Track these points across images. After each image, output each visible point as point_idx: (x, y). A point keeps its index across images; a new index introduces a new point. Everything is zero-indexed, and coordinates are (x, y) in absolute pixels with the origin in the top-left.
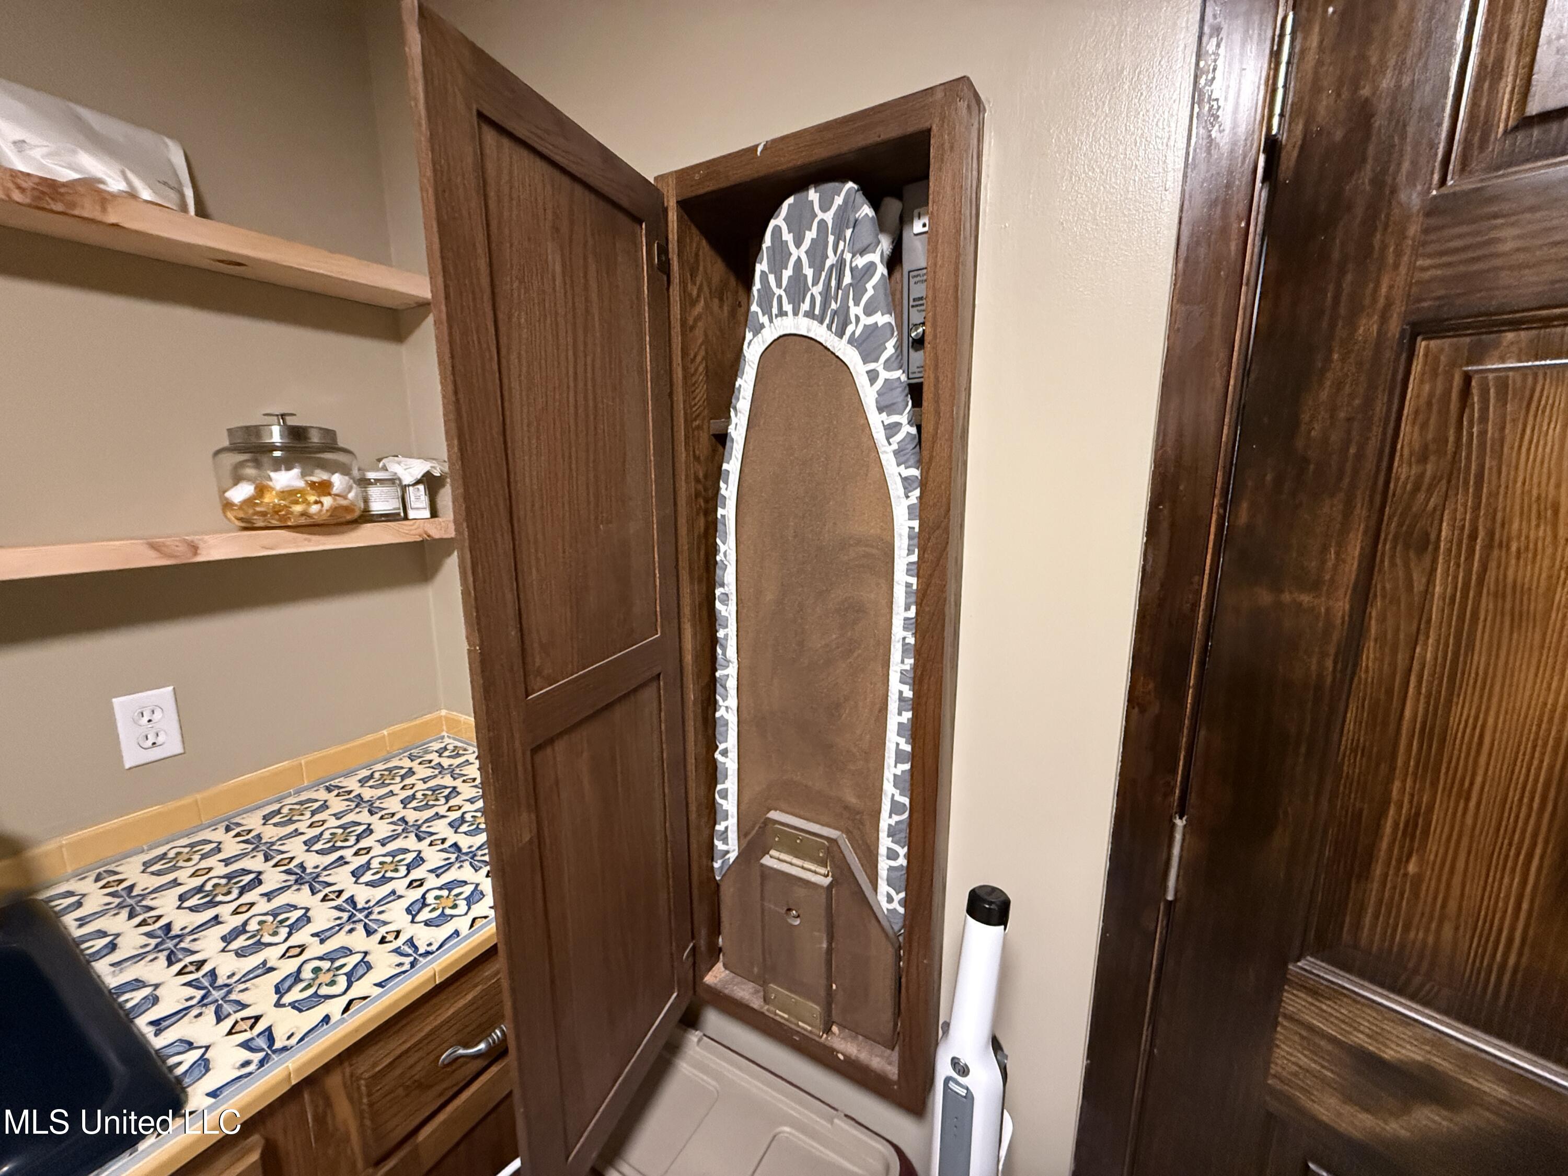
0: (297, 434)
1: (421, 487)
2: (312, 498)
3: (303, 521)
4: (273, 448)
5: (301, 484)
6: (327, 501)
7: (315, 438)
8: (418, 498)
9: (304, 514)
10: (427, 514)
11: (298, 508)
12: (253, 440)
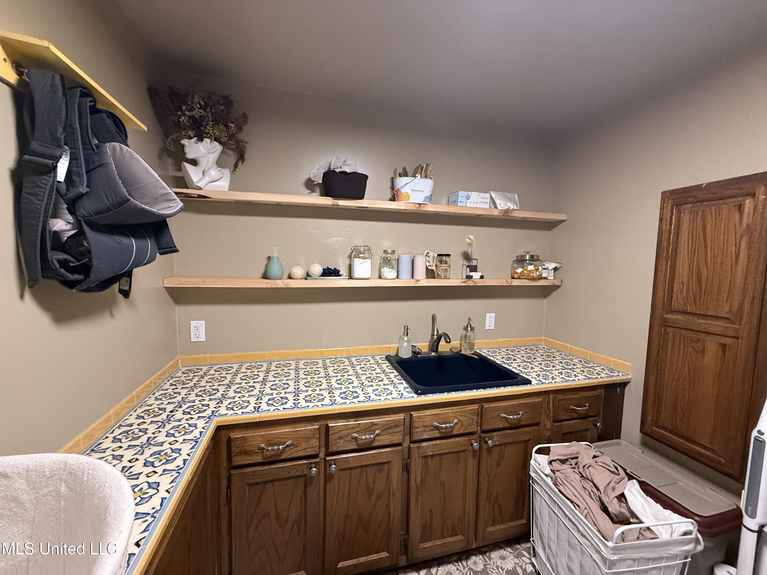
0: (532, 257)
1: (553, 271)
2: (535, 272)
3: (532, 278)
4: (527, 260)
5: (533, 269)
6: (538, 273)
7: (535, 257)
8: (551, 273)
9: (533, 276)
10: (553, 278)
11: (532, 275)
12: (523, 258)
